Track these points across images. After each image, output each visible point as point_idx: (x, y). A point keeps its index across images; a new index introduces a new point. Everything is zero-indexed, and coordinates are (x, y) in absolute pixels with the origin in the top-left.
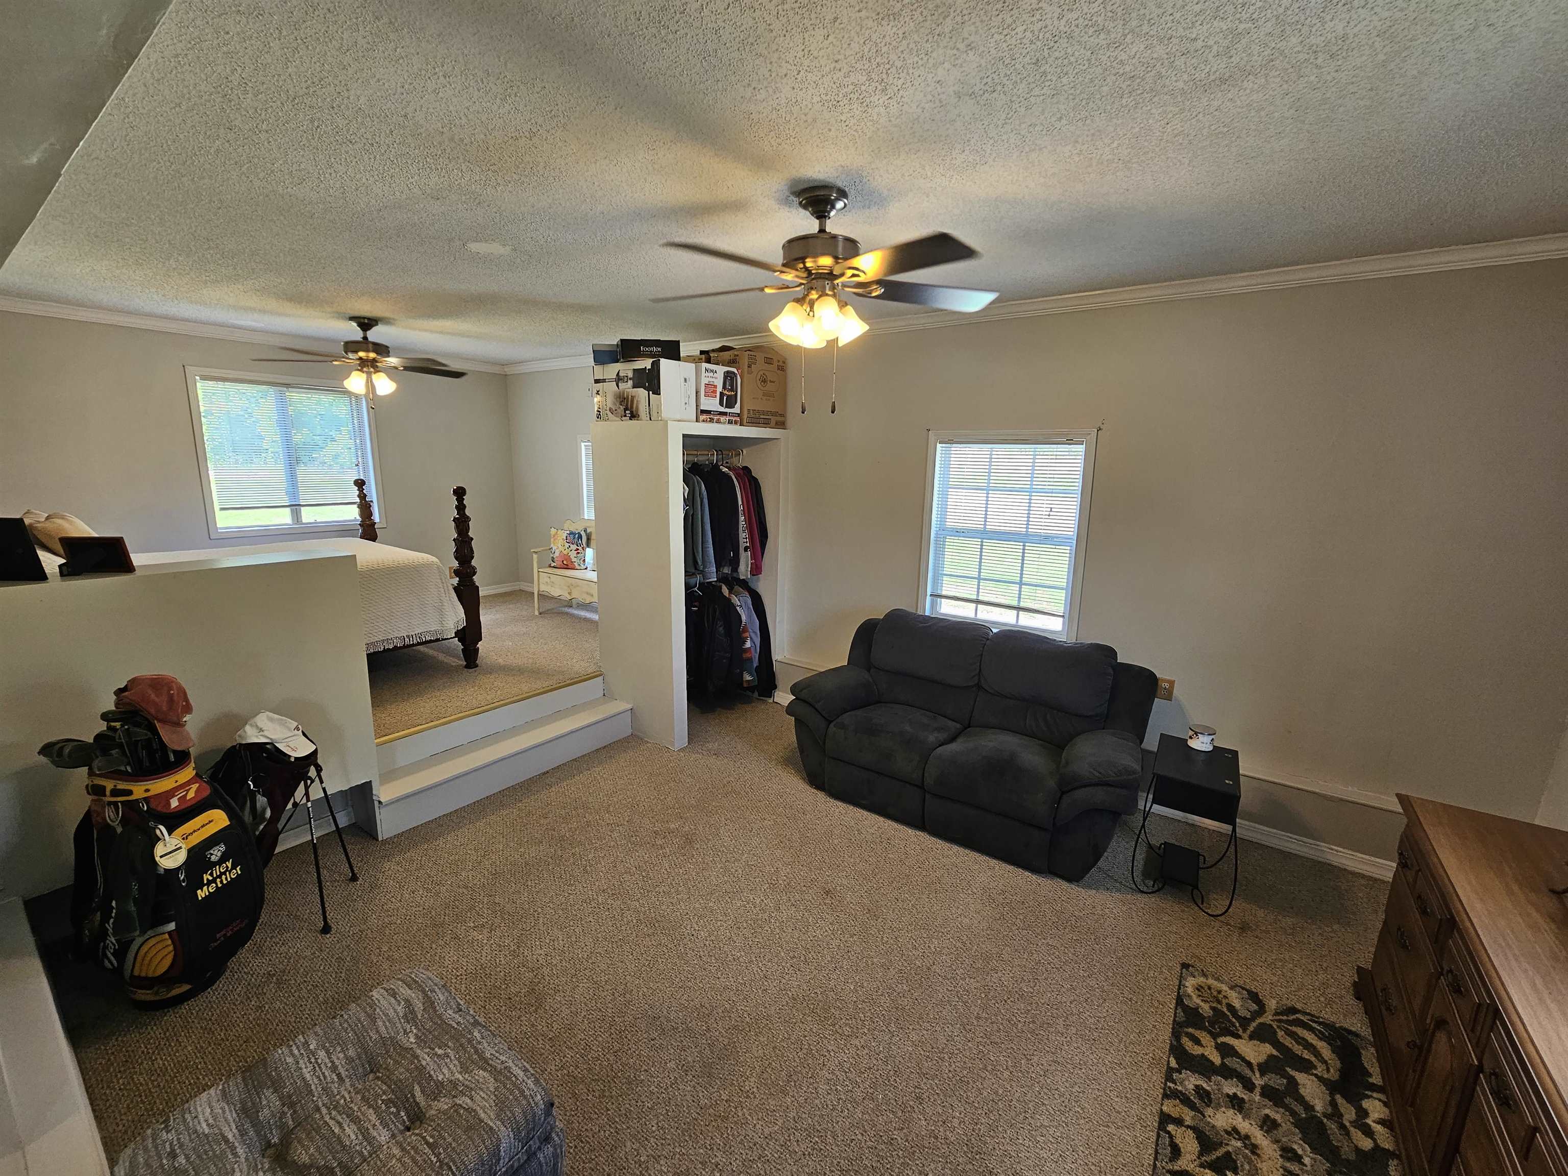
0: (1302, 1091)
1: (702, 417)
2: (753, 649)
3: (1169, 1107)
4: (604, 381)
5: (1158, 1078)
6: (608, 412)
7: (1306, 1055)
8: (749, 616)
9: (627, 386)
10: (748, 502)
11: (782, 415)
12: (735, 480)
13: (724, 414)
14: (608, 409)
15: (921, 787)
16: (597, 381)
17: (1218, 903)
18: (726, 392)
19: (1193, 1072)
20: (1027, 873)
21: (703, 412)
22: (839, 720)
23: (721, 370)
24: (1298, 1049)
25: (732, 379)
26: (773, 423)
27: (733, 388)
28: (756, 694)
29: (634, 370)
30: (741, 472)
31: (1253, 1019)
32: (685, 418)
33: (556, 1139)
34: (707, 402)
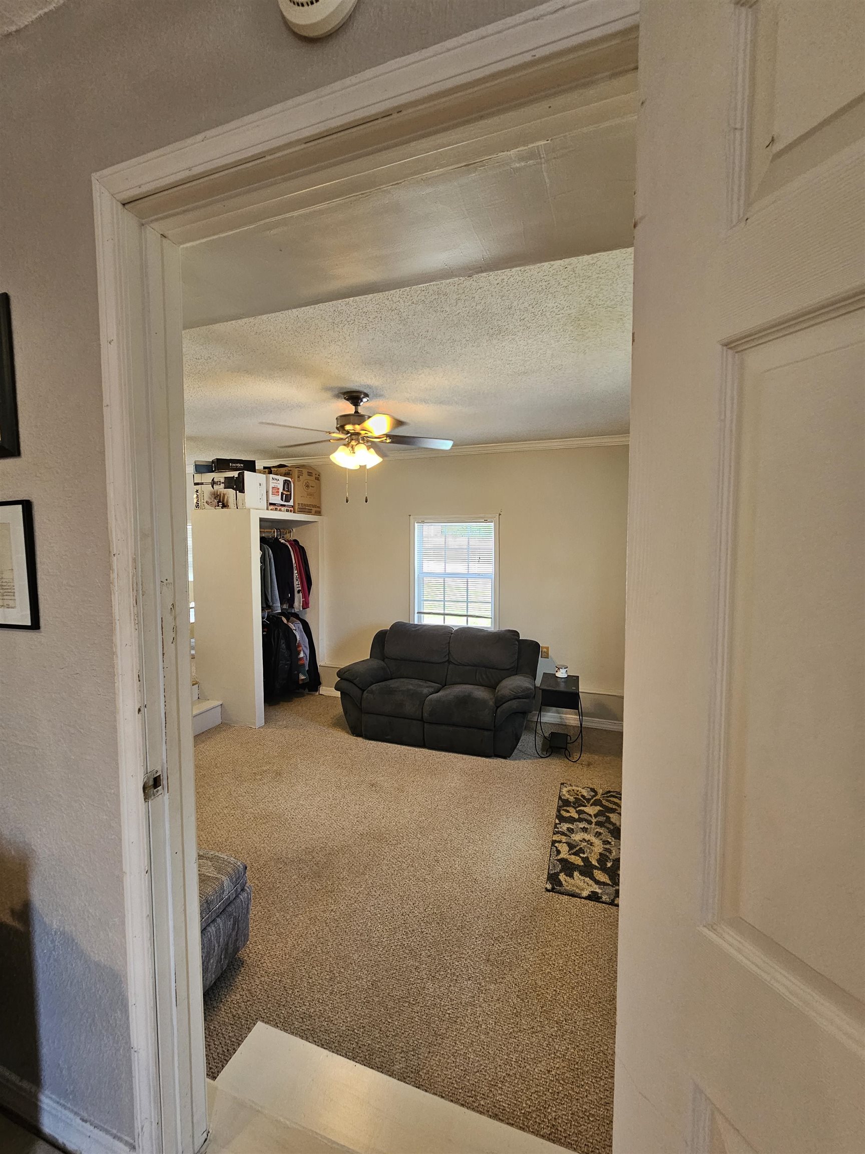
0: (612, 820)
1: (271, 507)
2: (305, 658)
3: (556, 838)
4: (202, 484)
5: (551, 828)
6: (205, 504)
7: (614, 807)
8: (302, 637)
9: (220, 488)
10: (298, 561)
11: (319, 507)
12: (291, 549)
13: (284, 506)
14: (205, 501)
15: (422, 720)
16: (196, 484)
17: (576, 756)
18: (285, 492)
19: (566, 823)
20: (483, 759)
21: (271, 504)
22: (369, 688)
23: (282, 479)
24: (611, 806)
25: (288, 485)
26: (313, 512)
27: (289, 490)
28: (307, 690)
29: (225, 478)
30: (293, 543)
31: (592, 798)
32: (259, 507)
33: (248, 890)
34: (273, 498)
